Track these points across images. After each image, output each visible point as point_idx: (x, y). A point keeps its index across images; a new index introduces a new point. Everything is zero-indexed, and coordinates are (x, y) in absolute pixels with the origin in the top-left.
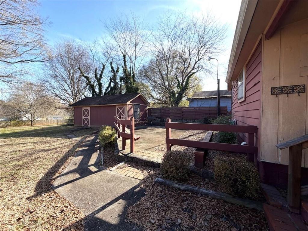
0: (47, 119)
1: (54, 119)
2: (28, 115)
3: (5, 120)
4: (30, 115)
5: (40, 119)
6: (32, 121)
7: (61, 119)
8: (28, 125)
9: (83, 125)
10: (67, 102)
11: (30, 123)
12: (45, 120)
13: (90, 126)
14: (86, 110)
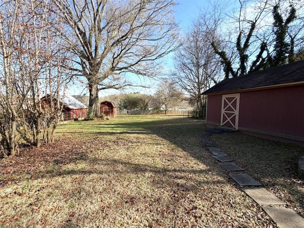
0: (175, 110)
1: (179, 110)
2: (164, 106)
3: (152, 109)
4: (165, 106)
5: (170, 110)
6: (165, 111)
7: (185, 110)
8: (164, 114)
9: (222, 124)
10: (191, 93)
11: (165, 112)
12: (174, 110)
13: (237, 128)
14: (230, 99)
